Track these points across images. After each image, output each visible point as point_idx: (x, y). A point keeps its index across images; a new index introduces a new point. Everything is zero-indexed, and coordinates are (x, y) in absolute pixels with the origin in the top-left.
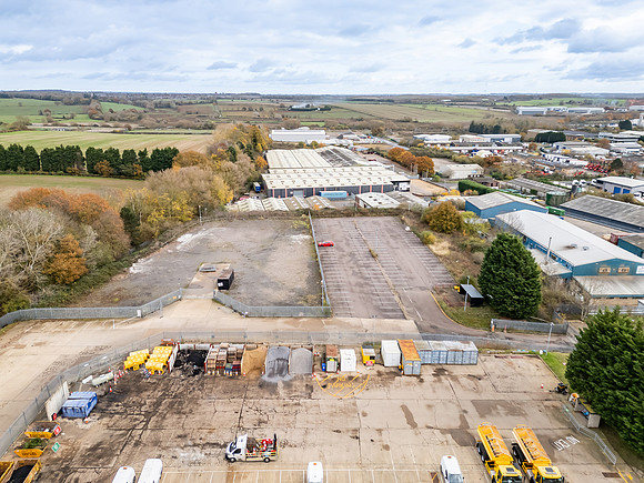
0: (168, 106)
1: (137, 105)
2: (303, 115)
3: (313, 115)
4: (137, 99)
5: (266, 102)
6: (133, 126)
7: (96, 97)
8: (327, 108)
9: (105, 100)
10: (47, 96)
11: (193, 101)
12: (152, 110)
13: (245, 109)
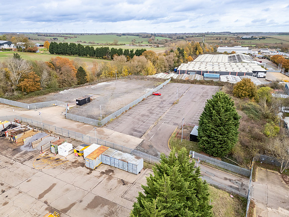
0: (182, 38)
2: (247, 41)
4: (171, 36)
9: (158, 36)
11: (194, 36)
13: (217, 39)
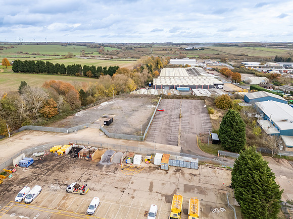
0: (131, 49)
1: (118, 48)
3: (195, 52)
4: (119, 46)
5: (175, 46)
6: (114, 57)
7: (103, 45)
8: (203, 49)
9: (107, 46)
10: (85, 45)
11: (142, 46)
12: (124, 50)
13: (164, 50)
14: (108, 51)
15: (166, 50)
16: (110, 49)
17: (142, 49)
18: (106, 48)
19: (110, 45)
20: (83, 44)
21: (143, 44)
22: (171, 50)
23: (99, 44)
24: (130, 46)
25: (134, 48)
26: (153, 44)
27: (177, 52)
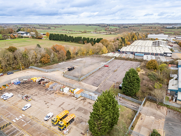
0: (127, 27)
1: (119, 27)
5: (159, 26)
7: (109, 25)
9: (112, 26)
10: (99, 25)
11: (134, 26)
12: (122, 28)
14: (111, 29)
15: (151, 28)
16: (113, 28)
17: (133, 28)
18: (111, 27)
19: (114, 25)
20: (98, 25)
21: (136, 24)
22: (155, 28)
23: (107, 25)
24: (127, 26)
25: (128, 27)
26: (144, 24)
27: (159, 30)
